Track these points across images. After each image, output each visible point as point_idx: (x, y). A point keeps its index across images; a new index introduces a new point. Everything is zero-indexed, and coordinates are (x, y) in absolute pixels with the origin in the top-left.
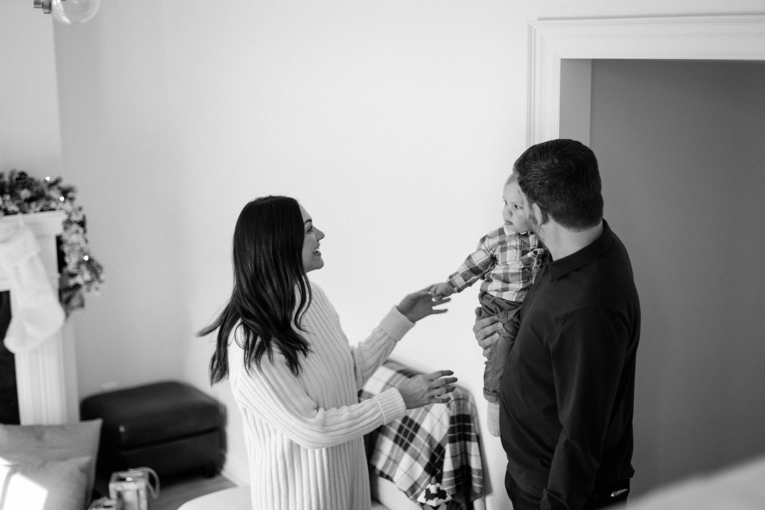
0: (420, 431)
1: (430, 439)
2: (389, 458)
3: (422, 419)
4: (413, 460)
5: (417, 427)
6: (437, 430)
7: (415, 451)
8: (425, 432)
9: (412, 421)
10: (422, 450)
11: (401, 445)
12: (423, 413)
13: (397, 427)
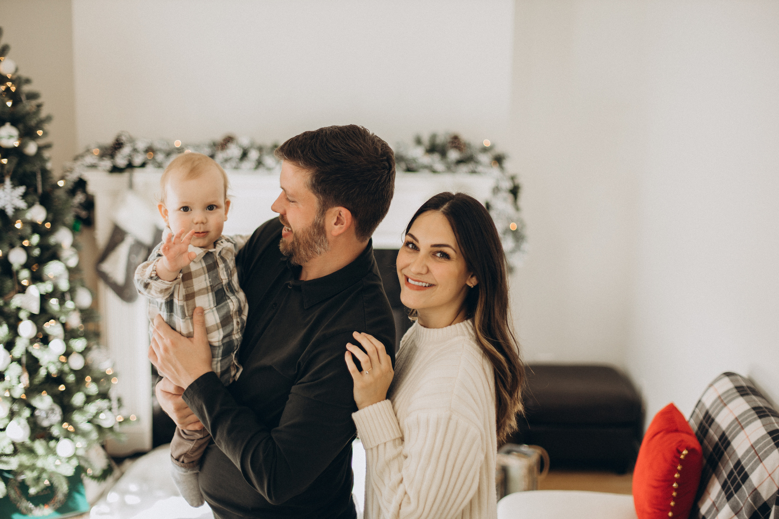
0: (747, 482)
1: (755, 494)
2: (714, 504)
3: (753, 469)
4: (733, 514)
5: (746, 477)
6: (766, 485)
7: (738, 503)
8: (751, 485)
9: (743, 469)
10: (744, 504)
11: (726, 493)
12: (755, 462)
13: (729, 470)
